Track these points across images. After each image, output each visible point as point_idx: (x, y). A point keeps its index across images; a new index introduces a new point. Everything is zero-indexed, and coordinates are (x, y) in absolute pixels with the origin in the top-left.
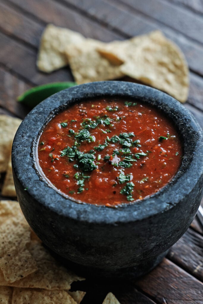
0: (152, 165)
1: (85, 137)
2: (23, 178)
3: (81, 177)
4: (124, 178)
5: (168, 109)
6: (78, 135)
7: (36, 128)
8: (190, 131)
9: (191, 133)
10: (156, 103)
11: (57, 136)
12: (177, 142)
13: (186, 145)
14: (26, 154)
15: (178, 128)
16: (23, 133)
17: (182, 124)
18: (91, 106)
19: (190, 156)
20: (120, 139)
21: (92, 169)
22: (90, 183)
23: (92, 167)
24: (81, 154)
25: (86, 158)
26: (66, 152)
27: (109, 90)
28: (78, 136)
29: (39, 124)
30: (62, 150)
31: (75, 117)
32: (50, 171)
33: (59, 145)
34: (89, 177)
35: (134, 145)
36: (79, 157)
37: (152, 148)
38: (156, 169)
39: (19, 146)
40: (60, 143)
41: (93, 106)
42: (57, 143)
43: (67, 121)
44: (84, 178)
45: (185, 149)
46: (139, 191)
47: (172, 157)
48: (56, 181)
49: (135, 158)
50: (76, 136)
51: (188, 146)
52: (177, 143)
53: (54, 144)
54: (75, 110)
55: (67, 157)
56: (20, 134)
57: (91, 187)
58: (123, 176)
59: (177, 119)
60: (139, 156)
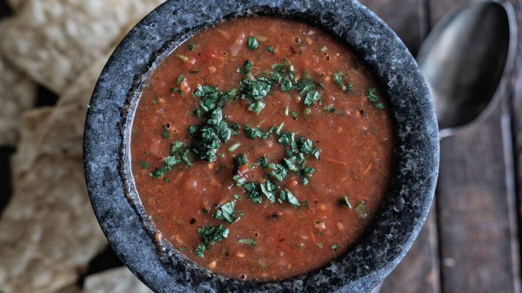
0: (285, 230)
1: (254, 94)
2: (104, 86)
3: (182, 152)
4: (228, 213)
5: (407, 165)
6: (249, 81)
7: (208, 15)
8: (390, 235)
9: (387, 239)
10: (406, 138)
11: (224, 54)
12: (358, 229)
13: (358, 250)
14: (148, 47)
15: (384, 210)
16: (182, 7)
17: (395, 211)
18: (322, 47)
19: (340, 273)
20: (293, 144)
21: (202, 158)
22: (181, 174)
23: (206, 155)
24: (218, 118)
25: (215, 131)
26: (205, 94)
27: (369, 47)
28: (247, 82)
29: (217, 13)
30: (204, 85)
31: (280, 46)
32: (154, 102)
33: (209, 71)
34: (189, 164)
35: (299, 173)
36: (209, 121)
37: (316, 202)
38: (282, 240)
39: (153, 26)
40: (215, 69)
41: (324, 49)
42: (211, 66)
43: (263, 39)
44: (182, 159)
45: (350, 255)
46: (224, 251)
47: (325, 244)
48: (144, 127)
49: (277, 196)
50: (245, 81)
51: (359, 254)
52: (356, 229)
53: (206, 62)
54: (293, 32)
55: (198, 103)
56: (175, 6)
57: (176, 181)
58: (230, 208)
59: (399, 194)
60: (284, 198)
